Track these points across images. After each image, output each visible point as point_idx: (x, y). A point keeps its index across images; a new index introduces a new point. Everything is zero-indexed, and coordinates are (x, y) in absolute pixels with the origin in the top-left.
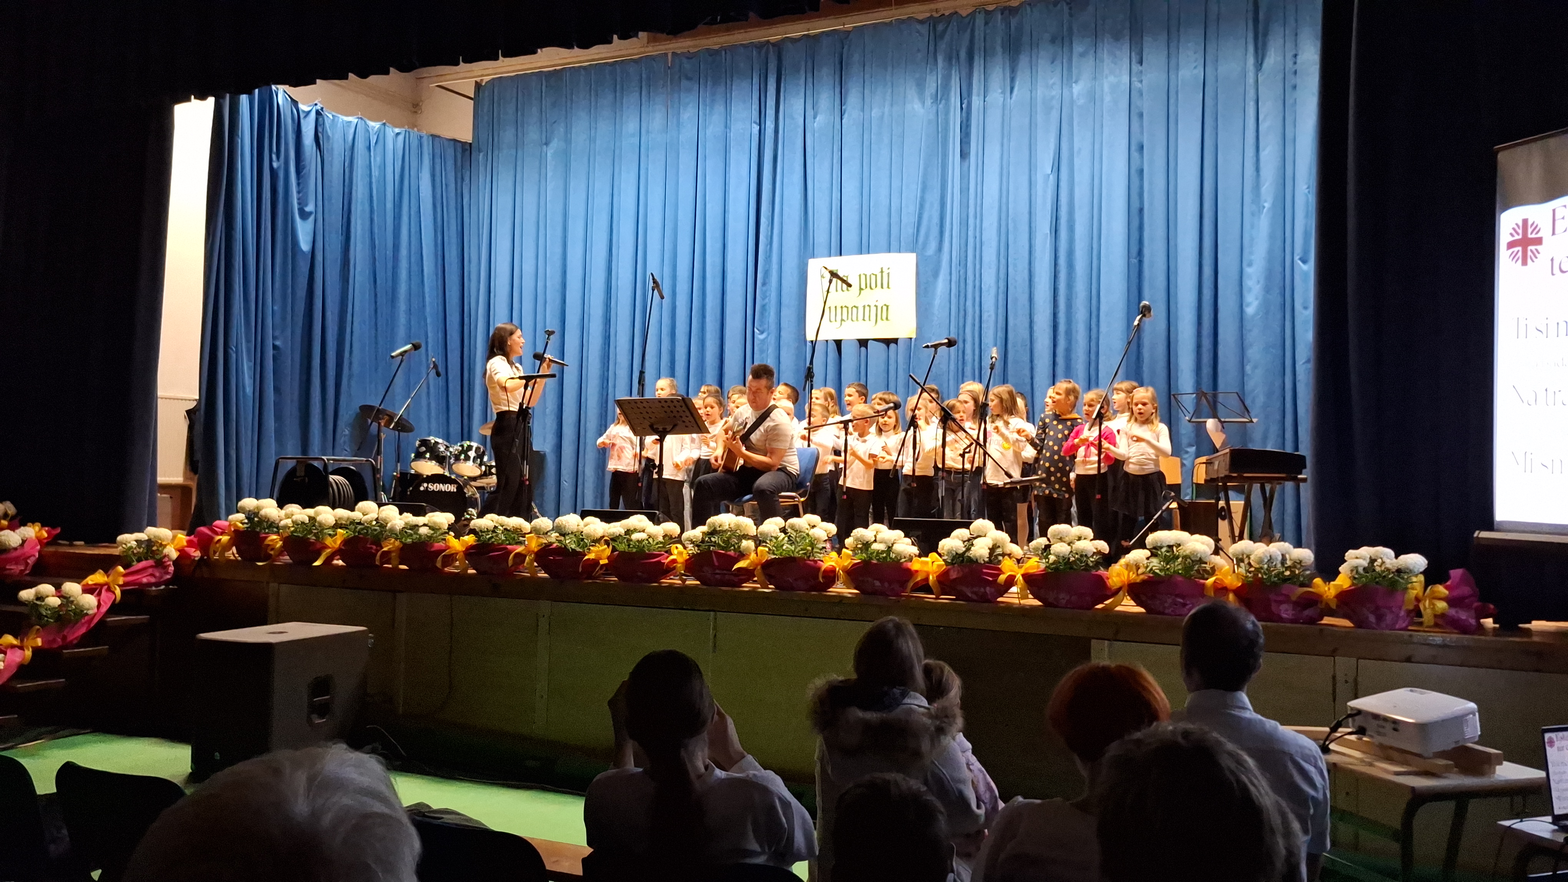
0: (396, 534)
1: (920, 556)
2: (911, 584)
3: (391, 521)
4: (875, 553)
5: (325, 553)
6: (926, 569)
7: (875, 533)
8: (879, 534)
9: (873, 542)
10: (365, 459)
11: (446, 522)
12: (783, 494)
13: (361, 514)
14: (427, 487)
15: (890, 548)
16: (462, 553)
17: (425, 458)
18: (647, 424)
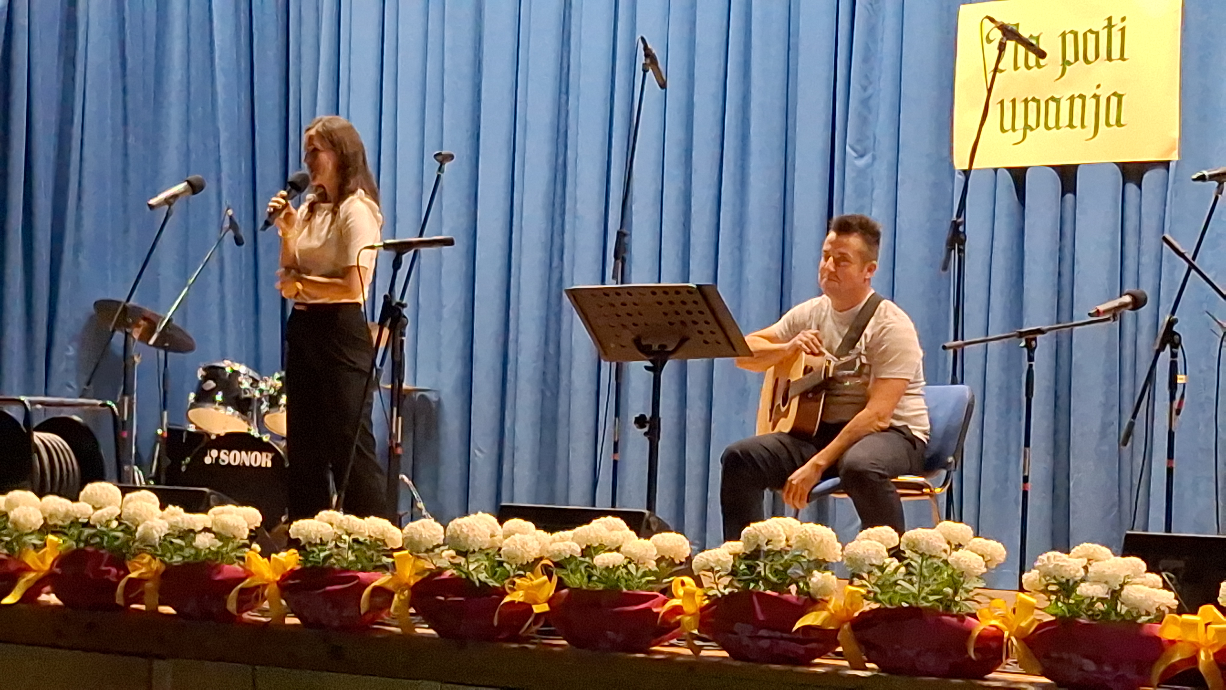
0: (153, 546)
1: (1180, 611)
2: (1160, 668)
3: (144, 521)
4: (1087, 601)
5: (24, 580)
6: (1191, 638)
7: (1085, 562)
8: (1094, 564)
9: (1083, 580)
10: (100, 402)
11: (246, 525)
12: (902, 478)
13: (90, 507)
14: (218, 458)
15: (1115, 594)
16: (275, 586)
17: (214, 401)
18: (628, 337)
